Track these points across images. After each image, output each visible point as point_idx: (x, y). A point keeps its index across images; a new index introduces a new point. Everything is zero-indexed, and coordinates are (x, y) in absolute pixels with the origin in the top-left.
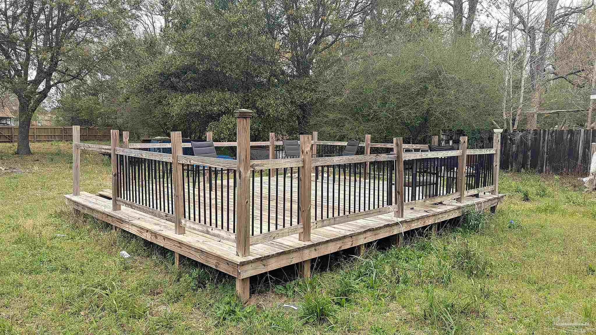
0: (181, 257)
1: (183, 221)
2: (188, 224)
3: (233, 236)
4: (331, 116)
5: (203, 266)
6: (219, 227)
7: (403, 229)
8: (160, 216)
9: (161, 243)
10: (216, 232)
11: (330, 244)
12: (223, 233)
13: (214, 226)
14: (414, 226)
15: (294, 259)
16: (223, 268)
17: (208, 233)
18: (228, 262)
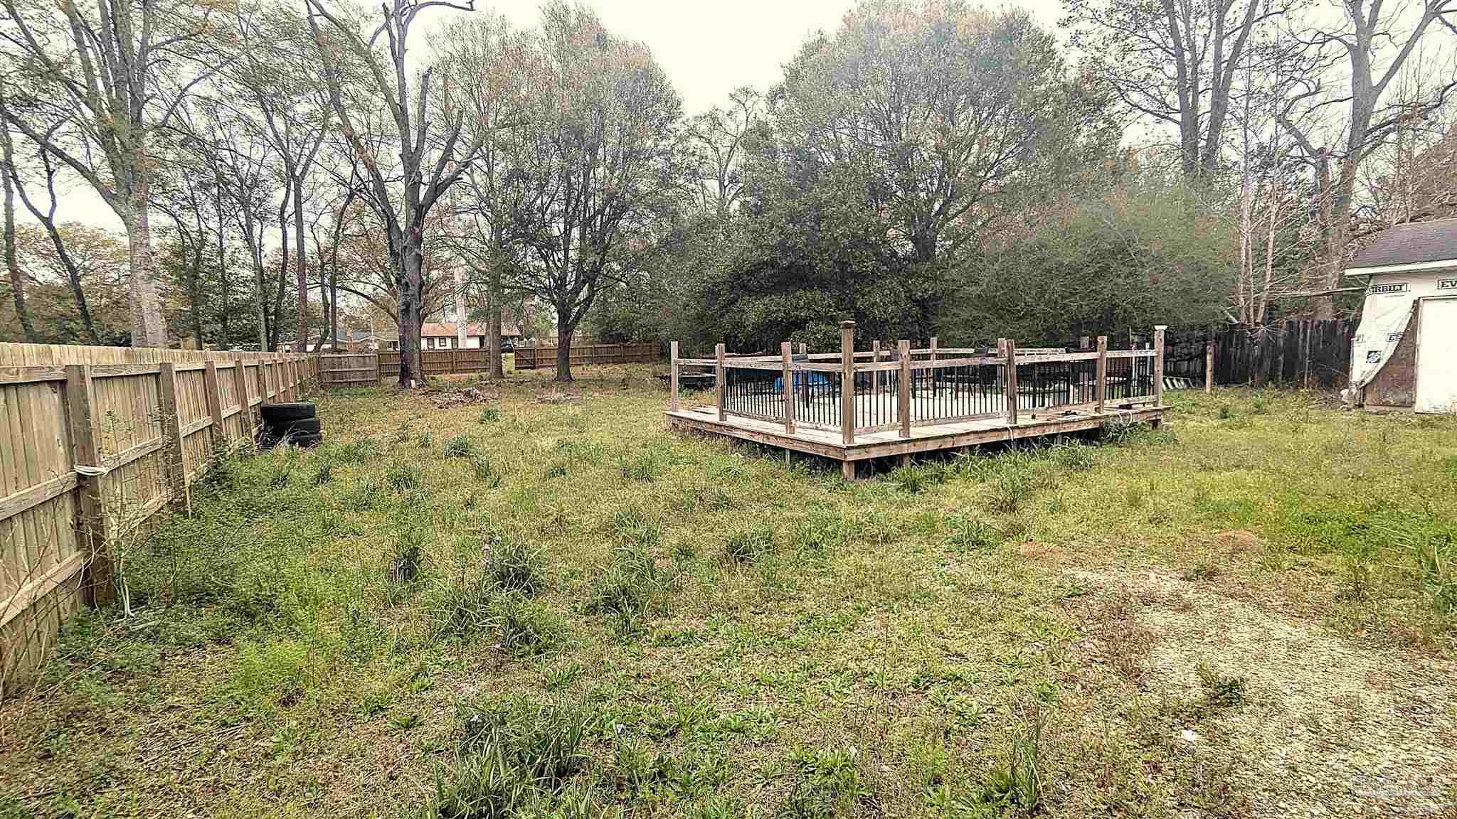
0: (792, 452)
1: (793, 421)
2: (798, 423)
3: (839, 429)
4: (965, 315)
5: (812, 456)
6: (827, 422)
7: (1016, 435)
8: (770, 421)
9: (773, 442)
10: (824, 426)
11: (930, 442)
12: (831, 427)
13: (822, 422)
14: (1030, 433)
15: (894, 451)
16: (832, 455)
17: (817, 428)
18: (835, 448)
